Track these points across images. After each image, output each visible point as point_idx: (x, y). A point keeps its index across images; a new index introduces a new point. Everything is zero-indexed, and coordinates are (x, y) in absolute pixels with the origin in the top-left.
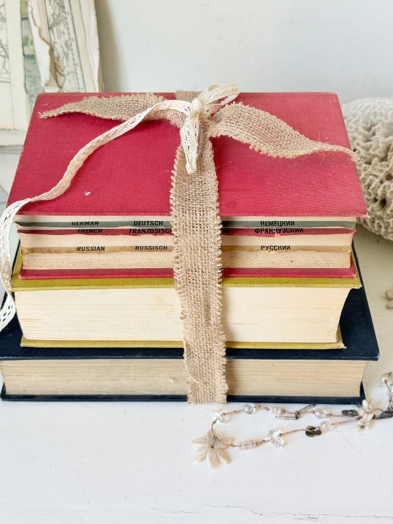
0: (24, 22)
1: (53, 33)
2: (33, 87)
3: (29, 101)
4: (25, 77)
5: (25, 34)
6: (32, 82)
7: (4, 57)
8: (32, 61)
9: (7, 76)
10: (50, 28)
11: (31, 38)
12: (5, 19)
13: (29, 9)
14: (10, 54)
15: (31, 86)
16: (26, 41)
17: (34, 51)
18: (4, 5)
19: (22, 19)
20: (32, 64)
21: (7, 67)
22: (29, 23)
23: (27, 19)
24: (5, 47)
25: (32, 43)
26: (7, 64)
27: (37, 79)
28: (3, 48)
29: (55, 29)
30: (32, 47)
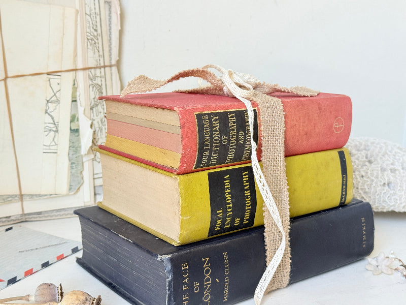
0: (74, 103)
1: (93, 112)
2: (75, 156)
3: (70, 168)
4: (70, 147)
5: (73, 113)
6: (74, 151)
7: (55, 131)
8: (77, 134)
9: (55, 147)
10: (92, 109)
11: (77, 116)
12: (59, 101)
13: (78, 94)
14: (59, 129)
15: (73, 155)
16: (74, 119)
17: (79, 126)
18: (60, 90)
19: (73, 101)
20: (76, 136)
21: (55, 140)
22: (77, 105)
23: (76, 101)
24: (56, 124)
25: (78, 120)
26: (56, 137)
27: (78, 149)
28: (55, 125)
29: (94, 109)
30: (77, 123)
